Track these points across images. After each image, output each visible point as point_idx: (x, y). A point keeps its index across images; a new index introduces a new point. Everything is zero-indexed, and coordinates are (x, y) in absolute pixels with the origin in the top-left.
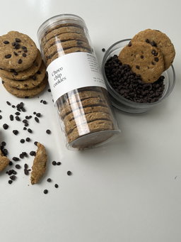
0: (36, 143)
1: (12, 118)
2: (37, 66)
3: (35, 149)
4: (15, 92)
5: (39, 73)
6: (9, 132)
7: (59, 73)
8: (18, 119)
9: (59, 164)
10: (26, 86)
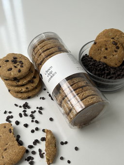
0: (44, 130)
1: (21, 115)
2: (32, 72)
3: (44, 135)
4: (20, 95)
5: (34, 77)
6: (21, 127)
7: (50, 71)
8: (26, 115)
9: (66, 143)
10: (27, 88)
